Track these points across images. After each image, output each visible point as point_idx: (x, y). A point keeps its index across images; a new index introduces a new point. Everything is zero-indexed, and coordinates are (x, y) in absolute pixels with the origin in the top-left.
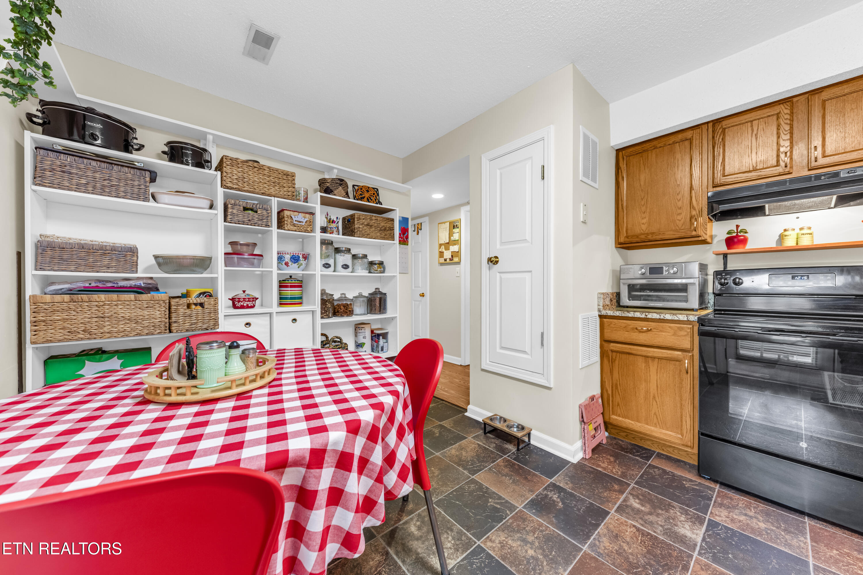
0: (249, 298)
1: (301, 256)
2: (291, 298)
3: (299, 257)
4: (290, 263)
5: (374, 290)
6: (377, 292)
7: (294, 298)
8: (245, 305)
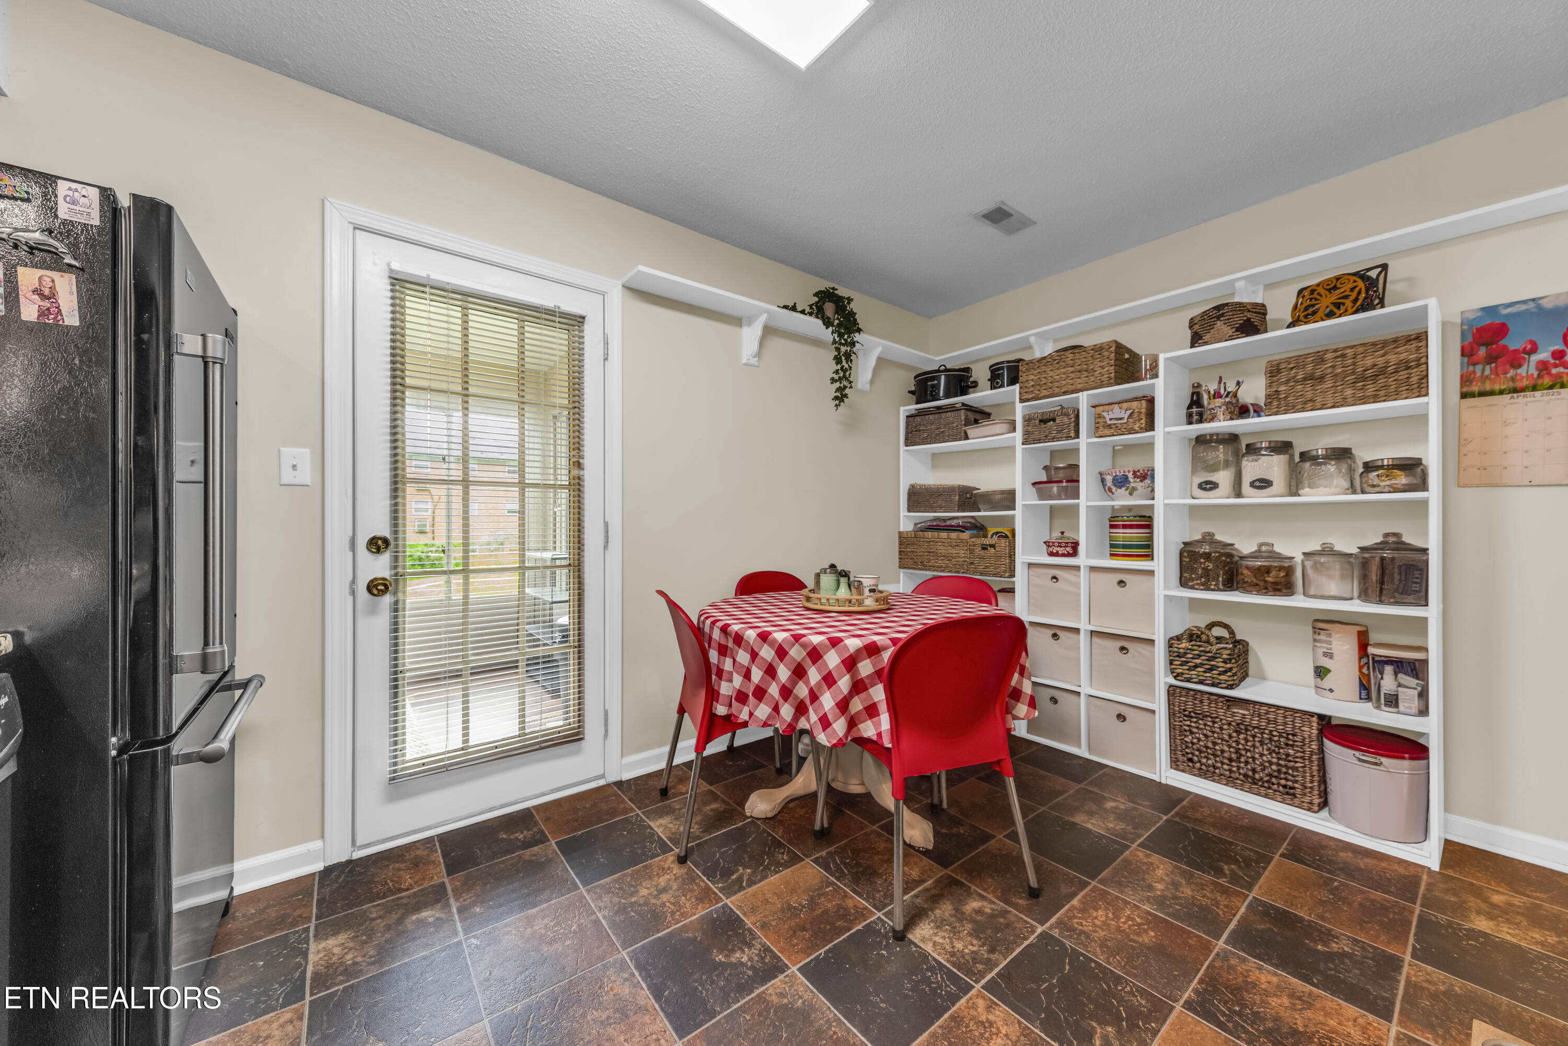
0: (1059, 543)
1: (1130, 475)
2: (1125, 547)
3: (1127, 477)
4: (1114, 489)
5: (1380, 539)
6: (1395, 542)
7: (1131, 547)
8: (1055, 551)
